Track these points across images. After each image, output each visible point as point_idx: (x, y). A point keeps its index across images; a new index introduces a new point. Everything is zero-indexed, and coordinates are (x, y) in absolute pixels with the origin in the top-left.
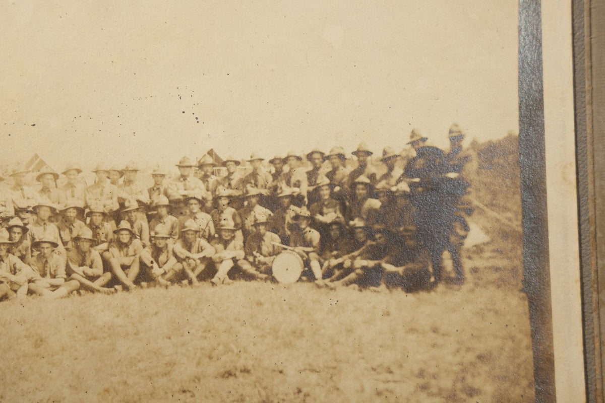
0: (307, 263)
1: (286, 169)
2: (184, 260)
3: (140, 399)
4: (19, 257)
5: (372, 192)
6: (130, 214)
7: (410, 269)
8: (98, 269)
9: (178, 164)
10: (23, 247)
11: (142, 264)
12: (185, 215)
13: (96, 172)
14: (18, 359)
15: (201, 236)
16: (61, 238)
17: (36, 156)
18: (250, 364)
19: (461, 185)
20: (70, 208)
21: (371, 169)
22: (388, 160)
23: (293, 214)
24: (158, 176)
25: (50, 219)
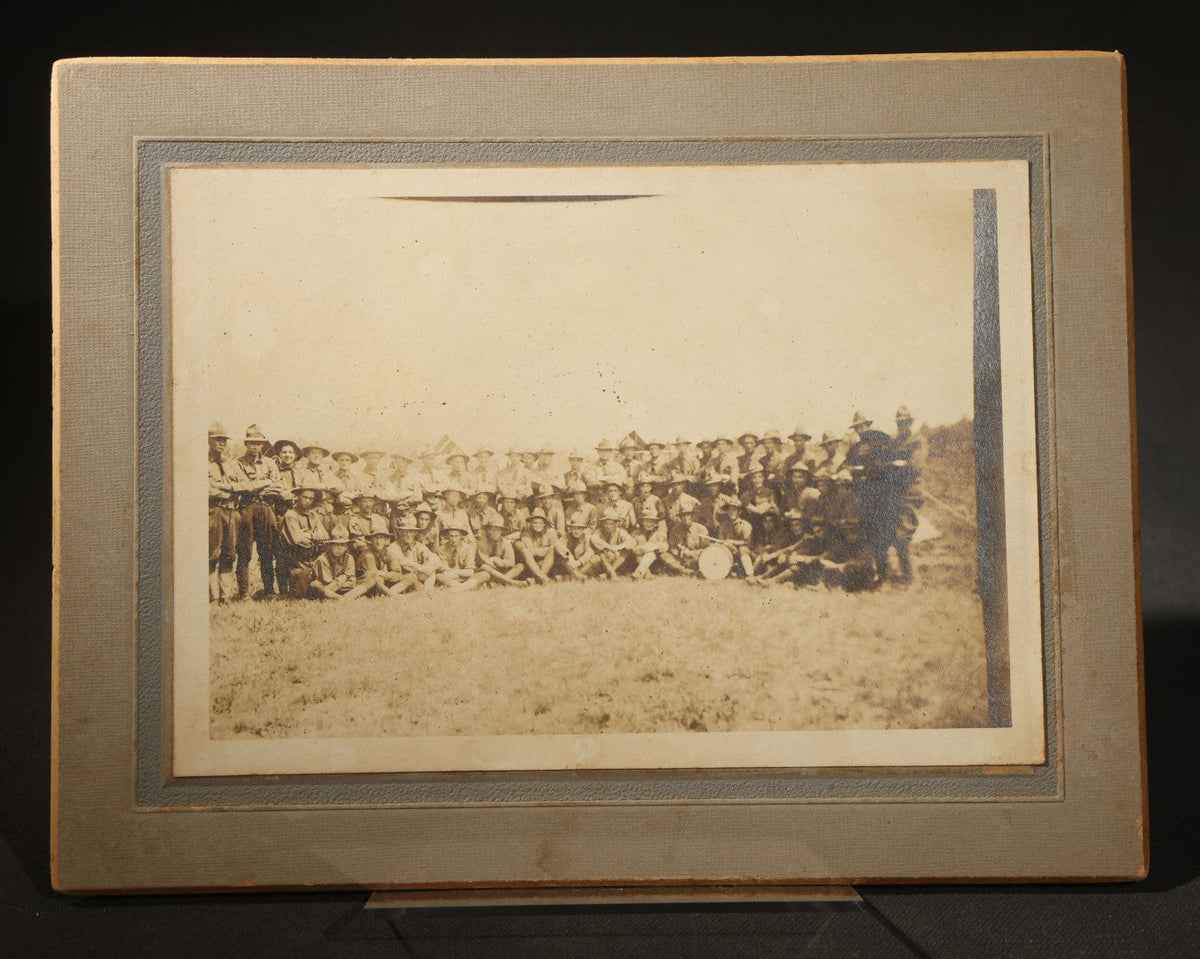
0: (737, 558)
1: (715, 453)
2: (602, 552)
3: (553, 701)
4: (427, 545)
5: (811, 482)
6: (544, 501)
7: (852, 566)
8: (510, 560)
9: (597, 446)
10: (431, 534)
11: (557, 555)
12: (604, 502)
13: (509, 454)
14: (425, 654)
15: (621, 525)
16: (471, 525)
17: (446, 437)
18: (673, 668)
19: (909, 475)
20: (481, 493)
21: (809, 455)
22: (829, 445)
23: (722, 504)
24: (575, 460)
25: (460, 505)
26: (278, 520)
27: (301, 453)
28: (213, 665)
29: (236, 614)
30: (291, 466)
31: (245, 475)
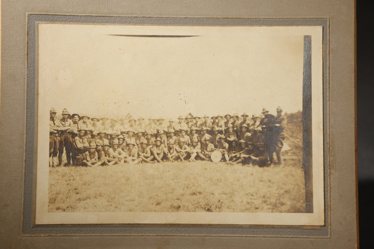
0: (223, 155)
2: (179, 152)
3: (162, 201)
4: (122, 149)
5: (248, 131)
6: (160, 135)
7: (261, 159)
8: (149, 154)
9: (178, 118)
10: (123, 145)
11: (164, 153)
12: (180, 136)
13: (149, 120)
14: (120, 185)
15: (185, 144)
16: (136, 143)
17: (129, 114)
18: (202, 191)
19: (281, 129)
20: (140, 132)
21: (248, 122)
22: (254, 119)
23: (219, 137)
24: (171, 122)
25: (133, 136)
26: (72, 140)
27: (81, 118)
28: (50, 187)
29: (58, 171)
30: (77, 122)
31: (62, 125)
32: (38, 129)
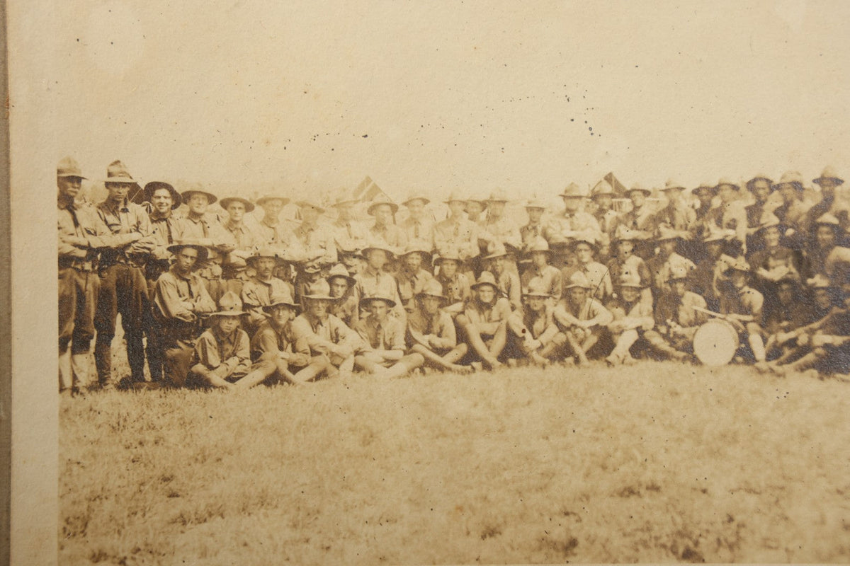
0: (743, 338)
1: (716, 202)
2: (569, 329)
3: (505, 522)
4: (343, 319)
5: (842, 239)
6: (494, 263)
8: (450, 339)
9: (563, 193)
10: (348, 305)
11: (510, 333)
12: (571, 265)
13: (449, 203)
14: (340, 460)
15: (593, 295)
16: (400, 294)
17: (368, 180)
18: (659, 479)
20: (412, 253)
21: (840, 204)
23: (725, 267)
24: (534, 210)
25: (385, 268)
26: (149, 285)
27: (179, 199)
28: (63, 474)
29: (94, 408)
30: (167, 215)
31: (106, 227)
32: (10, 245)
